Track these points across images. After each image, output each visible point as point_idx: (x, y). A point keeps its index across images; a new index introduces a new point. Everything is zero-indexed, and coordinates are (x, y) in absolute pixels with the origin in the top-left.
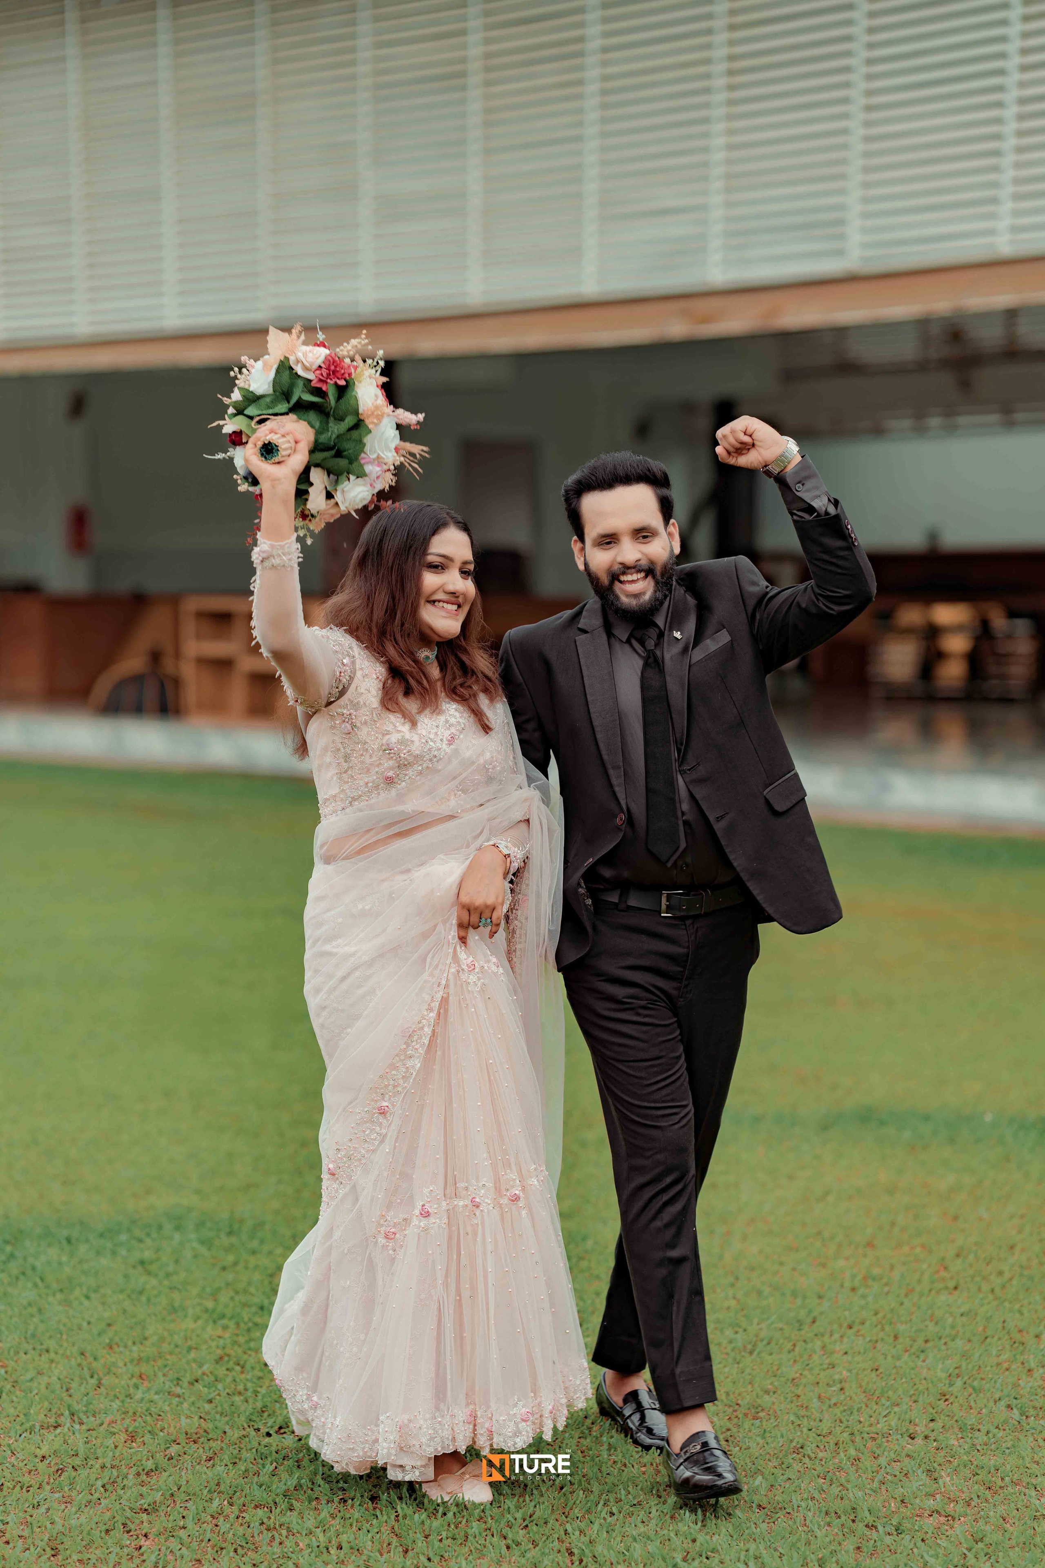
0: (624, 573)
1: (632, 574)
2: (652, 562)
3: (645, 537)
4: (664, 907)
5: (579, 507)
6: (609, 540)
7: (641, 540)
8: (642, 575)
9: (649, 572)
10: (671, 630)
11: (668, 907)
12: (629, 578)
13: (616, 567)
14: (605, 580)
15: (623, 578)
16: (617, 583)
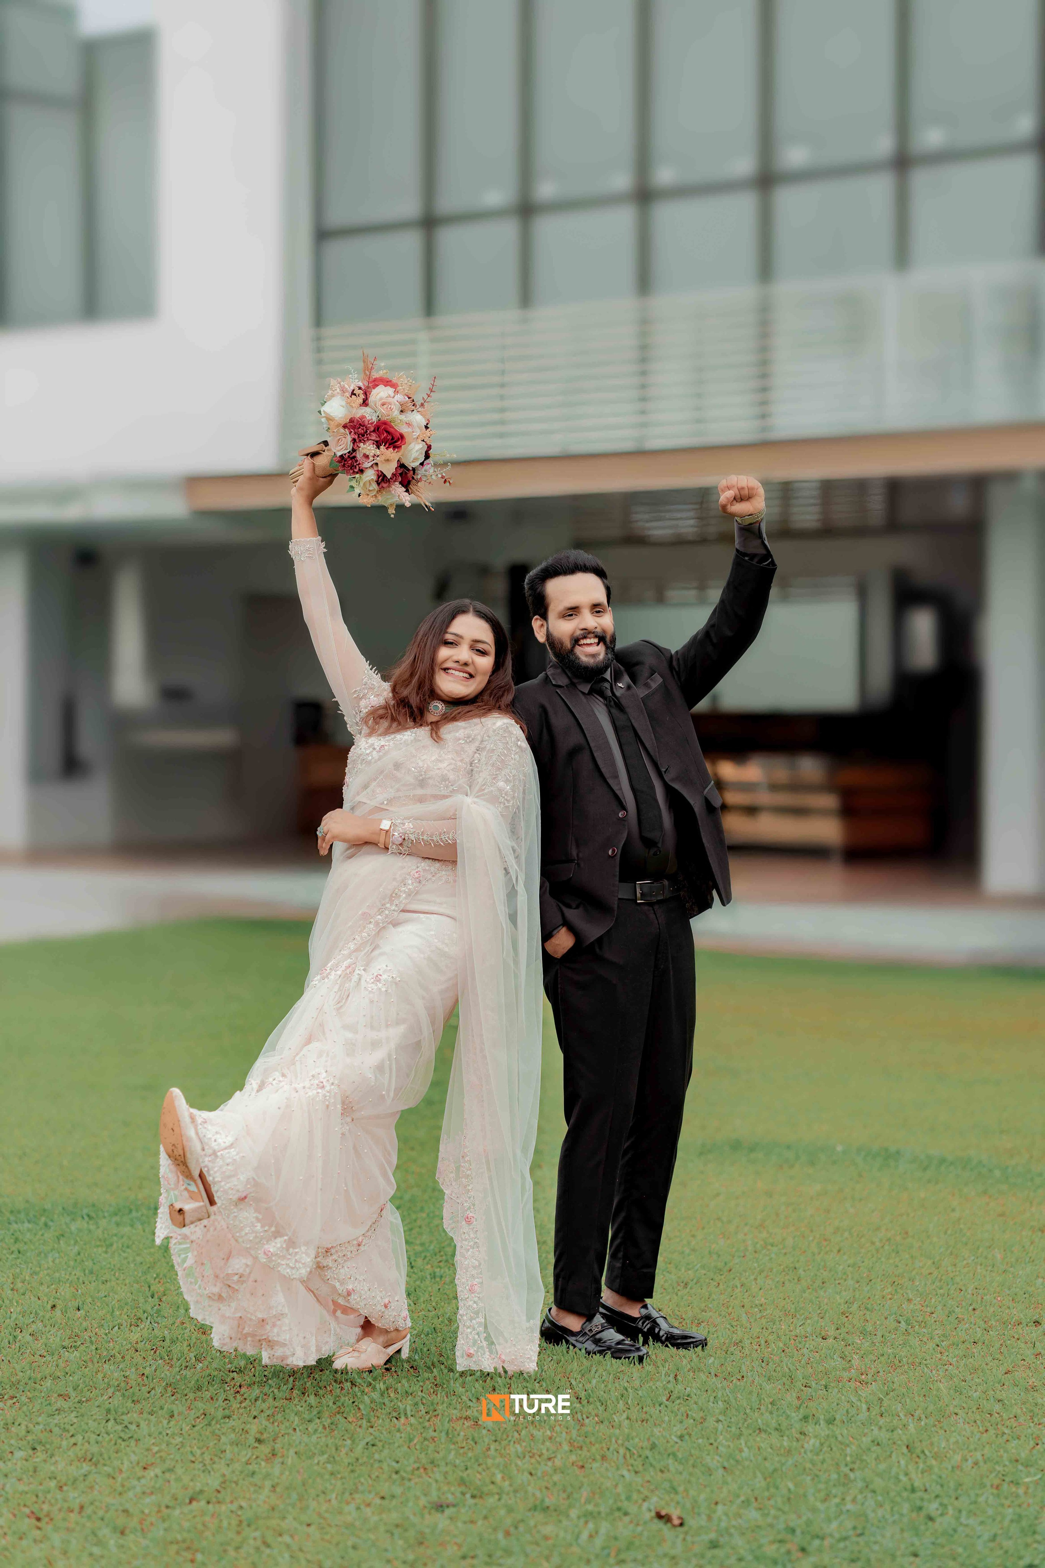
0: (585, 638)
1: (590, 638)
2: (604, 631)
3: (599, 612)
4: (638, 895)
5: (544, 591)
6: (572, 611)
7: (595, 614)
8: (596, 640)
9: (601, 639)
10: (615, 682)
11: (642, 894)
12: (588, 641)
13: (578, 633)
14: (568, 644)
15: (582, 642)
16: (577, 646)
